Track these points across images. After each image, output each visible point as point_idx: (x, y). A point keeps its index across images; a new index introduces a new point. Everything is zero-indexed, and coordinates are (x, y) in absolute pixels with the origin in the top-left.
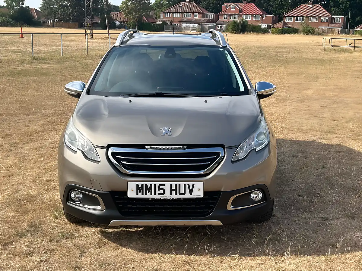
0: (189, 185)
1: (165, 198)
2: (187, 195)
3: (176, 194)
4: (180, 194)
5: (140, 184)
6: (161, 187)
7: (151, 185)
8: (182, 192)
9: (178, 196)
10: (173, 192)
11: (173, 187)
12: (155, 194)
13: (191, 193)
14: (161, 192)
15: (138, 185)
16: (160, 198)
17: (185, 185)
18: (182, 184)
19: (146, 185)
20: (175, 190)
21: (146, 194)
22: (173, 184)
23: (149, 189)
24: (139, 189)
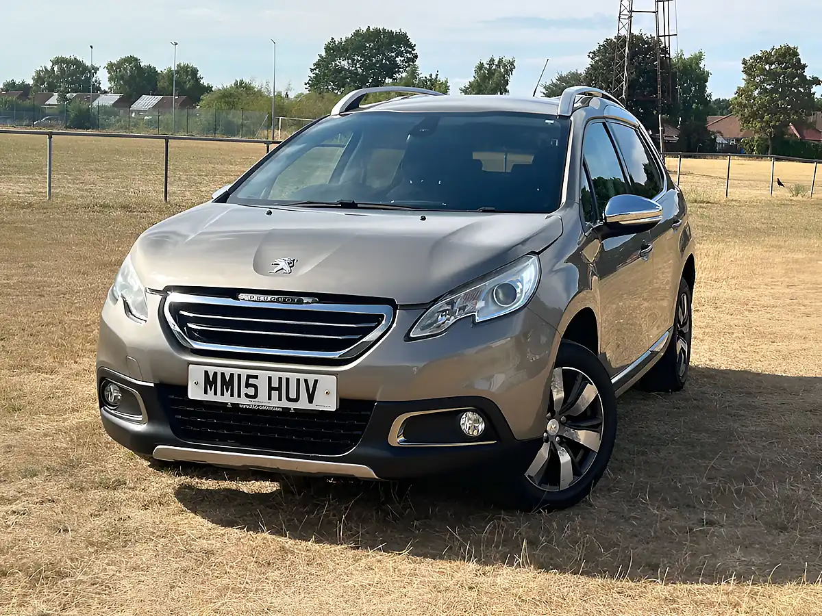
0: (306, 381)
1: (259, 406)
2: (303, 404)
3: (280, 399)
4: (289, 399)
5: (211, 370)
6: (251, 381)
7: (232, 375)
8: (293, 395)
9: (285, 404)
10: (275, 394)
11: (275, 384)
12: (239, 396)
13: (311, 398)
14: (251, 391)
15: (206, 373)
16: (250, 405)
17: (298, 380)
18: (293, 377)
19: (223, 374)
20: (279, 389)
21: (222, 394)
22: (275, 376)
23: (228, 384)
24: (210, 382)
